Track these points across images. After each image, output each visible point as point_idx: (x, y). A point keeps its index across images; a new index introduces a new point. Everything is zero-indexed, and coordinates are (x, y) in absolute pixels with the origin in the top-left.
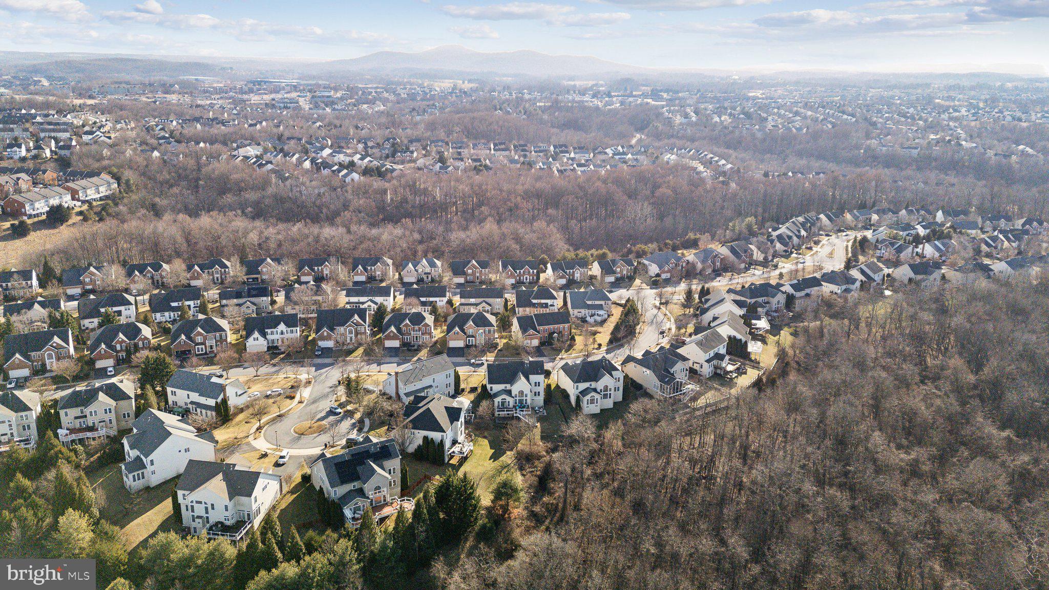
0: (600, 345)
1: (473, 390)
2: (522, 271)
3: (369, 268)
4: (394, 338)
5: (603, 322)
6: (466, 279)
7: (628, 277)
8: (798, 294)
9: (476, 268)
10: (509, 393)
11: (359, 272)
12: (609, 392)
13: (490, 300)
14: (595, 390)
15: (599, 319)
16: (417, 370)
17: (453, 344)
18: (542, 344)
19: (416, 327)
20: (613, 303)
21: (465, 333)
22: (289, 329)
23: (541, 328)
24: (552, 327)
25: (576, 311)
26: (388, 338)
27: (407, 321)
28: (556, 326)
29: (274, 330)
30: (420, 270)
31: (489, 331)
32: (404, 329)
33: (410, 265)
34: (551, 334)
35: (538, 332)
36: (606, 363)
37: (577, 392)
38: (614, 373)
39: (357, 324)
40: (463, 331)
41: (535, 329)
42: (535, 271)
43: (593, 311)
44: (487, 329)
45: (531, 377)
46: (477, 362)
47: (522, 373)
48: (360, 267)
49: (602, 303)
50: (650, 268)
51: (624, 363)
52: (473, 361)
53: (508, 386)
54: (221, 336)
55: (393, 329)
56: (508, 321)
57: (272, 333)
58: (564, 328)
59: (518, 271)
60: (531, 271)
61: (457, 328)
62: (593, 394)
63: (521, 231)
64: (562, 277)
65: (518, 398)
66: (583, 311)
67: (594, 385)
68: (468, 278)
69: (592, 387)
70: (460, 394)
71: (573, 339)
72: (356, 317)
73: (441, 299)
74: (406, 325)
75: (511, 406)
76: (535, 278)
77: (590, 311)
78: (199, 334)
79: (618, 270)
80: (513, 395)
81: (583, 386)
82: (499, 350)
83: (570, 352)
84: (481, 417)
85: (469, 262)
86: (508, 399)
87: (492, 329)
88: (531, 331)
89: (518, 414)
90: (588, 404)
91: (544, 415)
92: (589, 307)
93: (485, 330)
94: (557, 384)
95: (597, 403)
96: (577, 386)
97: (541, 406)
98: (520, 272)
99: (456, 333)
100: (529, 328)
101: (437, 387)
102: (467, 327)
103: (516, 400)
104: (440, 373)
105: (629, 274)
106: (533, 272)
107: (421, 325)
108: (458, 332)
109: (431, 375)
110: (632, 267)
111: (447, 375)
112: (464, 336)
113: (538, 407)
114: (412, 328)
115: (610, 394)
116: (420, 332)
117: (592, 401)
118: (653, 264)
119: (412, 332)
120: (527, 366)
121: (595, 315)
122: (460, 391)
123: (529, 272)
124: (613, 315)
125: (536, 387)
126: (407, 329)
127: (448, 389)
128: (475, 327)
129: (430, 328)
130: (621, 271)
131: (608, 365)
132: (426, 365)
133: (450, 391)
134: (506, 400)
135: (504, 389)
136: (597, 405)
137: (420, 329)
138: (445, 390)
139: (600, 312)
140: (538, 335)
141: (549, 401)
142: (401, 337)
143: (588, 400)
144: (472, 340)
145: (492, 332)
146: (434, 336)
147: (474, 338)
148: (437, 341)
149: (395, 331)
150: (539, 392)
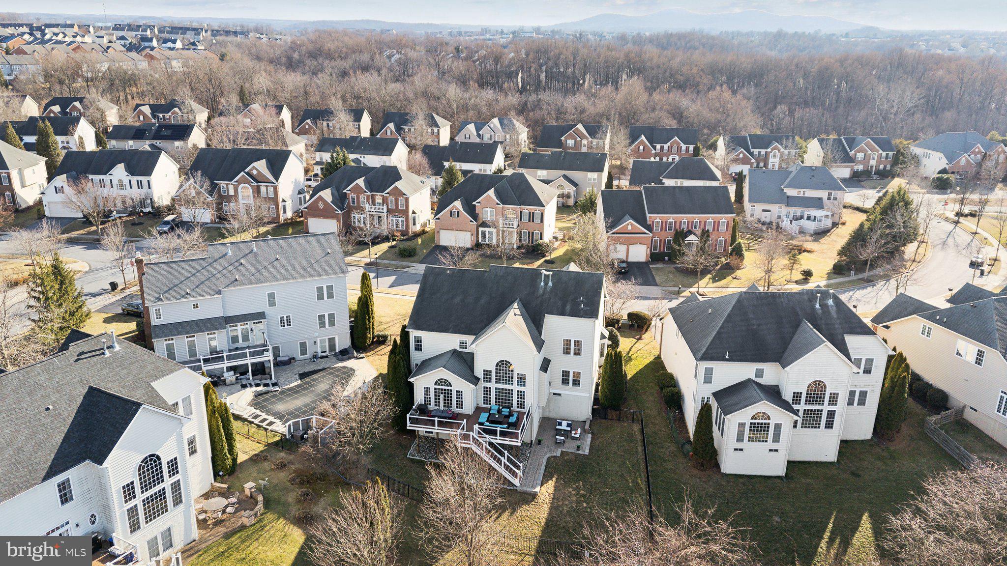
0: (808, 274)
2: (666, 146)
3: (406, 128)
4: (327, 213)
5: (820, 234)
7: (878, 172)
9: (582, 137)
10: (466, 363)
11: (389, 133)
12: (826, 408)
13: (575, 175)
14: (773, 393)
15: (811, 226)
17: (446, 239)
18: (655, 257)
19: (378, 198)
20: (845, 207)
23: (657, 219)
24: (685, 218)
25: (759, 207)
26: (315, 212)
27: (361, 180)
28: (697, 218)
29: (106, 178)
30: (486, 138)
31: (531, 216)
32: (352, 196)
33: (472, 126)
34: (681, 235)
35: (649, 228)
37: (708, 391)
38: (851, 340)
39: (258, 179)
40: (472, 211)
41: (642, 221)
42: (691, 147)
43: (798, 211)
44: (526, 209)
45: (553, 321)
48: (391, 125)
49: (823, 194)
50: (924, 161)
53: (468, 342)
55: (325, 193)
57: (103, 184)
59: (658, 146)
60: (684, 147)
61: (457, 204)
62: (764, 406)
64: (745, 161)
65: (493, 385)
66: (775, 209)
67: (771, 373)
69: (765, 381)
70: (361, 350)
71: (738, 252)
74: (357, 189)
75: (468, 408)
77: (792, 210)
79: (860, 156)
80: (479, 372)
81: (731, 373)
82: (548, 260)
83: (724, 282)
85: (573, 126)
86: (458, 383)
87: (537, 210)
88: (630, 224)
89: (471, 442)
90: (740, 439)
91: (580, 452)
92: (790, 201)
93: (521, 213)
94: (659, 357)
95: (776, 439)
96: (709, 373)
97: (583, 419)
98: (662, 148)
99: (455, 212)
100: (627, 216)
101: (286, 322)
102: (479, 203)
103: (487, 390)
104: (292, 281)
105: (882, 167)
106: (687, 149)
107: (386, 192)
108: (458, 212)
109: (262, 282)
110: (891, 154)
111: (320, 289)
112: (471, 221)
113: (569, 429)
114: (368, 196)
115: (831, 414)
116: (385, 207)
117: (759, 429)
118: (932, 153)
119: (367, 206)
120: (546, 284)
121: (802, 217)
122: (369, 342)
123: (679, 149)
124: (844, 224)
125: (568, 355)
126: (358, 198)
127: (328, 332)
128: (498, 204)
129: (407, 200)
130: (866, 158)
131: (833, 312)
132: (256, 255)
133: (334, 338)
134: (451, 386)
135: (458, 349)
136: (775, 446)
137: (385, 201)
138: (316, 334)
139: (814, 213)
140: (646, 234)
141: (617, 408)
142: (340, 212)
143: (742, 425)
144: (491, 233)
145: (537, 220)
146: (420, 222)
147: (494, 230)
148: (422, 233)
149: (329, 199)
150: (578, 375)
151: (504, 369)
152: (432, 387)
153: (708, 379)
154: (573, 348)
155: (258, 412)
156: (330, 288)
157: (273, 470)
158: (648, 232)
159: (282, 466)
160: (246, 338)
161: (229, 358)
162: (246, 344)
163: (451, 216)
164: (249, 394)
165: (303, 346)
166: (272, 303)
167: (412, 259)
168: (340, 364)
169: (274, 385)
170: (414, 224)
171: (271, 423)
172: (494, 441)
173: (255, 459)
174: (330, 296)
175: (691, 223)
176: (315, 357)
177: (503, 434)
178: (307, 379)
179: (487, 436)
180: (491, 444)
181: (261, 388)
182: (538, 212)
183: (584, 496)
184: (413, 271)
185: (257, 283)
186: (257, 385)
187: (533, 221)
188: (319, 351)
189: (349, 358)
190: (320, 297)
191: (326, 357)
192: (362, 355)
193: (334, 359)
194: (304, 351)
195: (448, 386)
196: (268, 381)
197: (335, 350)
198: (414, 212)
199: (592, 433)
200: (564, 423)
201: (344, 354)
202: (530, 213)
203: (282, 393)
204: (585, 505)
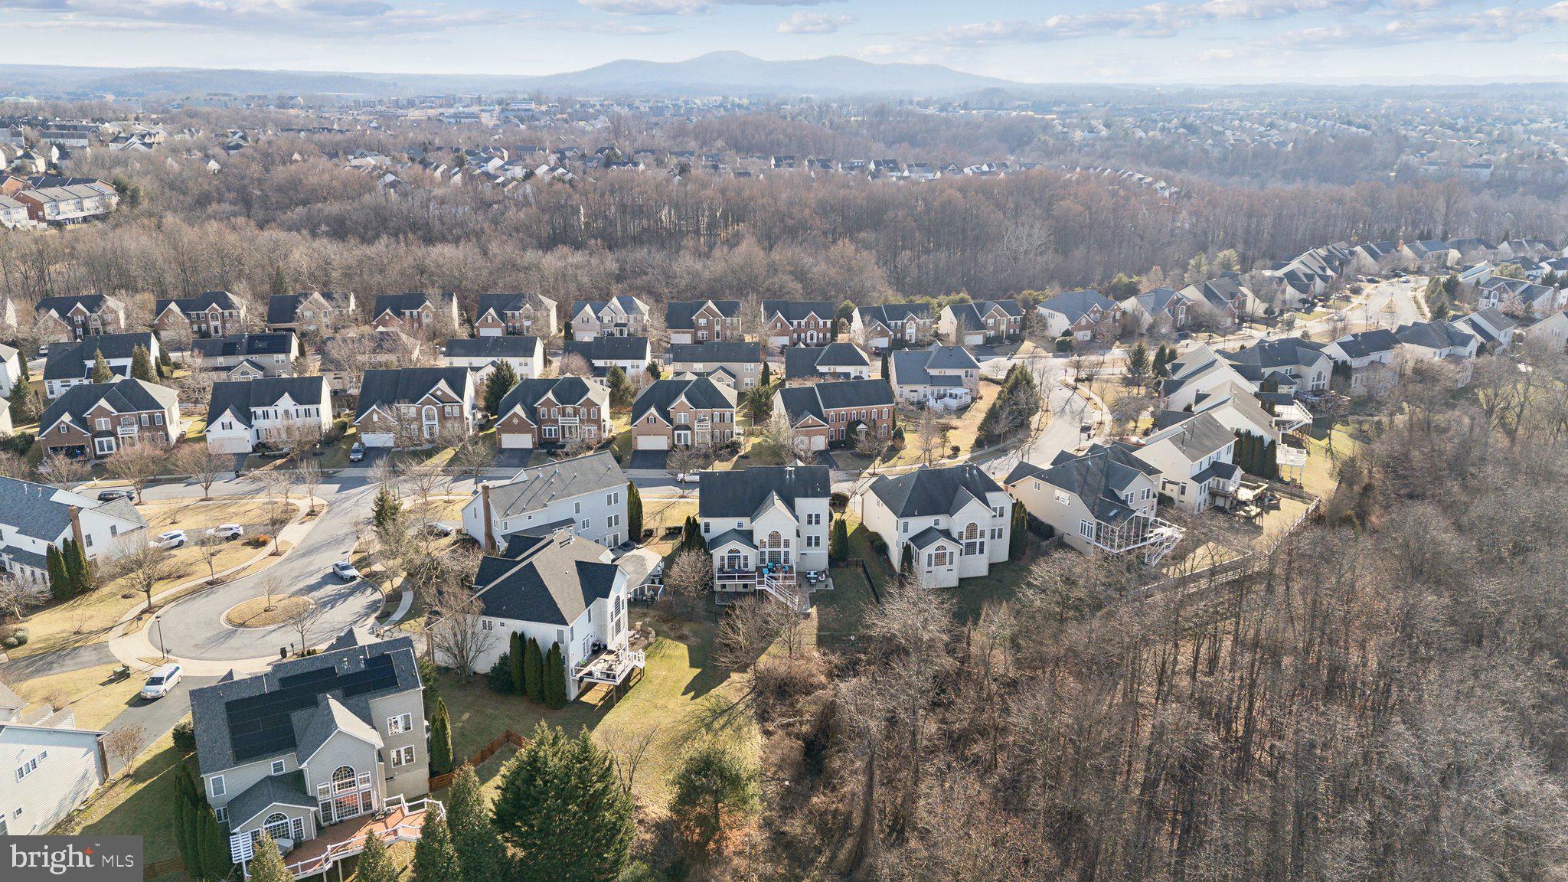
0: (956, 449)
1: (672, 533)
2: (803, 322)
3: (509, 313)
4: (521, 428)
5: (962, 410)
6: (695, 335)
7: (1009, 337)
8: (1356, 363)
9: (714, 315)
10: (747, 537)
11: (490, 320)
12: (978, 540)
13: (733, 366)
14: (947, 534)
15: (954, 403)
16: (537, 484)
17: (645, 443)
18: (833, 445)
19: (569, 409)
20: (981, 379)
21: (670, 421)
22: (302, 408)
23: (832, 412)
24: (854, 410)
25: (907, 388)
26: (509, 428)
27: (550, 395)
28: (864, 409)
29: (271, 410)
30: (606, 320)
31: (722, 417)
32: (543, 410)
33: (588, 308)
34: (852, 425)
35: (826, 420)
36: (971, 474)
37: (905, 538)
38: (990, 496)
39: (444, 400)
40: (666, 415)
41: (819, 415)
42: (829, 322)
43: (942, 390)
44: (717, 412)
45: (800, 503)
46: (688, 478)
47: (779, 494)
48: (491, 310)
49: (961, 372)
50: (1050, 321)
51: (1011, 480)
52: (680, 476)
53: (746, 523)
54: (151, 418)
55: (518, 409)
56: (766, 404)
57: (266, 415)
58: (880, 413)
59: (795, 322)
60: (821, 322)
61: (653, 410)
62: (942, 542)
63: (807, 260)
64: (883, 334)
65: (767, 550)
66: (920, 388)
67: (943, 521)
68: (700, 334)
69: (940, 527)
70: (639, 542)
71: (899, 436)
72: (442, 384)
73: (635, 362)
74: (548, 402)
75: (752, 566)
76: (828, 335)
77: (936, 389)
78: (102, 412)
79: (991, 321)
80: (756, 542)
81: (919, 524)
82: (741, 457)
83: (892, 462)
84: (677, 591)
85: (703, 304)
86: (745, 550)
87: (727, 412)
88: (811, 419)
89: (765, 585)
90: (929, 565)
91: (829, 589)
92: (934, 381)
93: (713, 414)
94: (862, 523)
95: (951, 563)
96: (906, 525)
97: (823, 569)
98: (799, 324)
99: (651, 419)
100: (806, 411)
101: (585, 524)
102: (673, 408)
103: (763, 553)
104: (590, 492)
105: (1011, 331)
106: (825, 324)
107: (578, 403)
108: (655, 418)
109: (570, 495)
110: (1018, 318)
111: (609, 497)
112: (667, 426)
113: (817, 576)
114: (558, 409)
115: (982, 544)
116: (577, 418)
117: (940, 559)
118: (1056, 313)
119: (558, 418)
120: (790, 476)
121: (945, 395)
122: (642, 534)
123: (817, 324)
124: (981, 398)
125: (811, 525)
126: (549, 411)
127: (614, 530)
128: (691, 408)
129: (599, 409)
130: (997, 323)
131: (977, 478)
132: (560, 474)
133: (618, 534)
134: (739, 553)
135: (737, 527)
136: (950, 567)
137: (576, 412)
138: (606, 533)
139: (955, 390)
140: (824, 426)
141: (844, 559)
142: (535, 427)
143: (930, 556)
144: (686, 435)
145: (728, 420)
146: (607, 428)
147: (689, 432)
148: (614, 438)
149: (523, 415)
150: (817, 538)
151: (775, 538)
152: (726, 555)
153: (905, 530)
154: (813, 519)
156: (616, 495)
158: (825, 424)
163: (648, 422)
166: (578, 511)
168: (629, 554)
172: (779, 584)
174: (616, 501)
175: (860, 414)
177: (785, 578)
179: (774, 581)
183: (838, 611)
184: (629, 476)
185: (567, 496)
187: (723, 422)
189: (633, 549)
190: (609, 503)
192: (641, 546)
195: (737, 553)
198: (603, 420)
199: (833, 577)
200: (813, 573)
201: (627, 546)
202: (720, 415)
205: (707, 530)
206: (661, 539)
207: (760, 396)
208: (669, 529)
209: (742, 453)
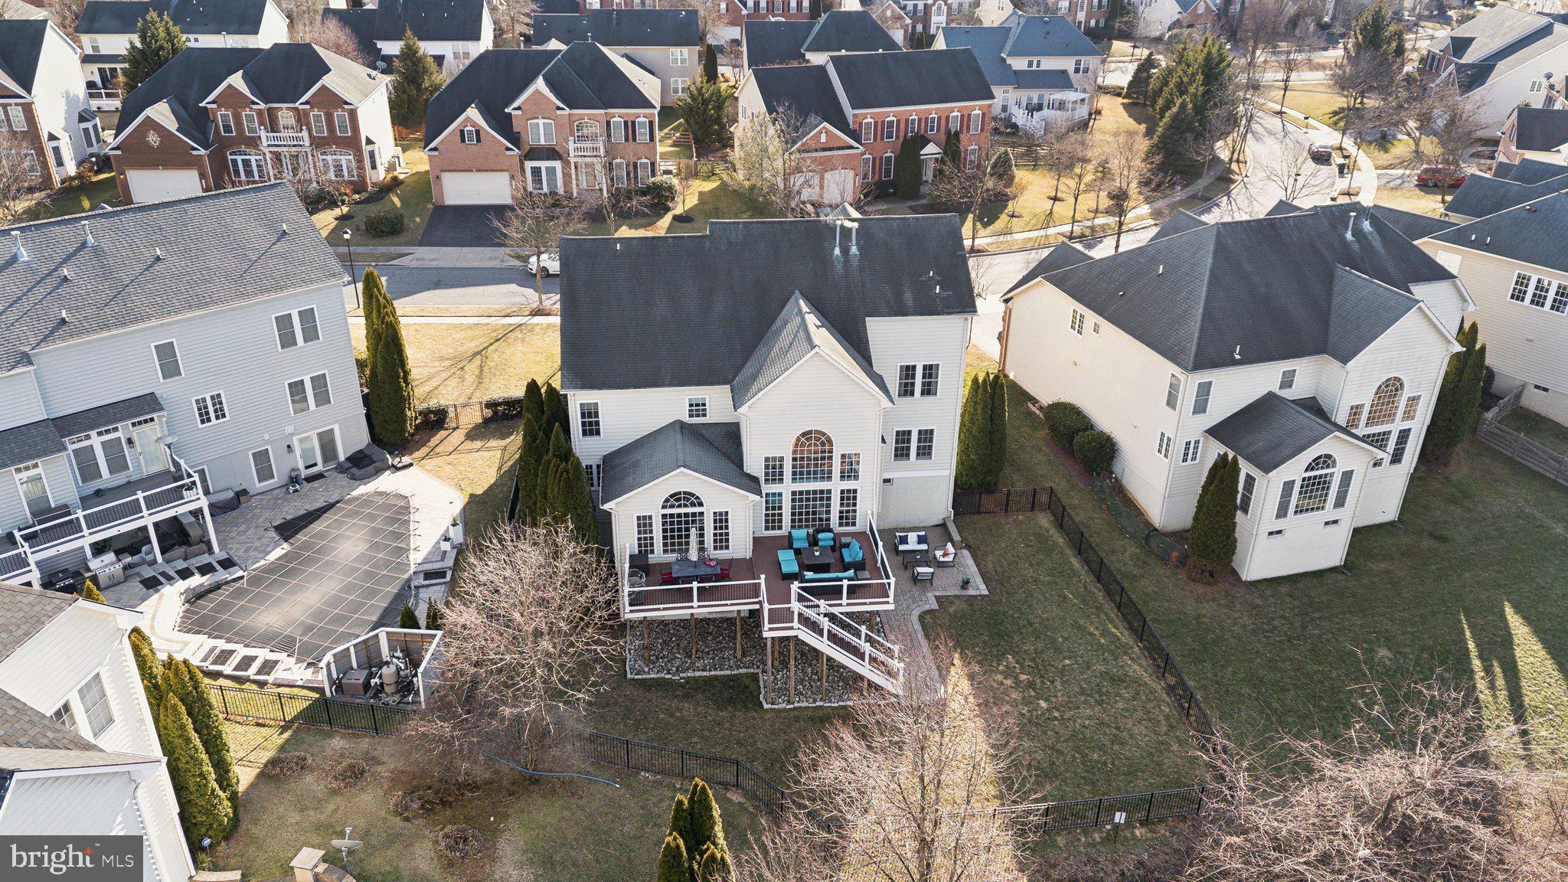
0: (1118, 198)
10: (722, 448)
12: (1396, 426)
13: (648, 53)
15: (1059, 118)
17: (459, 189)
18: (871, 191)
19: (285, 115)
21: (515, 139)
23: (868, 116)
24: (914, 112)
27: (237, 81)
28: (933, 110)
31: (630, 127)
32: (222, 114)
34: (914, 143)
35: (855, 135)
36: (1358, 233)
37: (1198, 429)
40: (503, 125)
41: (841, 122)
43: (1034, 95)
44: (618, 116)
45: (880, 330)
46: (541, 265)
47: (819, 307)
49: (1069, 65)
52: (531, 262)
53: (717, 402)
55: (160, 112)
56: (718, 120)
58: (966, 119)
61: (473, 113)
62: (1331, 443)
65: (787, 488)
67: (1307, 377)
69: (1299, 392)
70: (400, 449)
71: (1002, 173)
73: (459, 45)
74: (232, 97)
75: (740, 546)
77: (1025, 94)
79: (1063, 5)
80: (754, 465)
81: (1242, 386)
86: (716, 494)
87: (641, 116)
88: (824, 131)
89: (796, 624)
90: (1282, 512)
91: (971, 592)
92: (1019, 80)
93: (608, 123)
94: (1002, 371)
95: (1340, 502)
96: (1205, 390)
97: (937, 520)
99: (470, 133)
100: (814, 117)
101: (211, 410)
102: (519, 108)
103: (773, 500)
104: (213, 309)
107: (304, 99)
108: (478, 132)
109: (136, 320)
111: (284, 322)
112: (508, 149)
113: (924, 547)
114: (260, 113)
115: (1404, 436)
116: (305, 134)
117: (1315, 488)
119: (263, 134)
120: (845, 251)
121: (1039, 108)
122: (410, 429)
124: (1098, 112)
125: (909, 399)
126: (237, 117)
127: (316, 420)
128: (559, 108)
129: (353, 114)
132: (97, 252)
133: (331, 431)
134: (701, 504)
135: (686, 419)
136: (1334, 515)
137: (302, 119)
138: (290, 429)
139: (1058, 96)
140: (851, 147)
141: (989, 488)
142: (202, 152)
143: (1288, 486)
144: (551, 171)
145: (643, 135)
146: (383, 161)
147: (557, 164)
148: (396, 183)
149: (171, 124)
150: (926, 436)
151: (811, 450)
152: (657, 514)
153: (1200, 407)
154: (920, 381)
155: (222, 645)
156: (307, 316)
157: (335, 792)
158: (856, 144)
159: (354, 775)
160: (117, 463)
161: (93, 522)
162: (121, 478)
163: (463, 140)
164: (171, 598)
165: (262, 458)
166: (170, 366)
167: (401, 239)
168: (362, 490)
169: (227, 564)
170: (374, 167)
171: (268, 666)
172: (836, 610)
173: (273, 773)
174: (311, 334)
175: (925, 120)
176: (294, 480)
177: (853, 591)
178: (301, 537)
179: (822, 603)
180: (832, 618)
181: (197, 581)
182: (642, 119)
183: (1031, 685)
184: (414, 264)
185: (123, 325)
186: (185, 574)
187: (634, 140)
188: (301, 465)
189: (378, 472)
190: (288, 340)
191: (319, 476)
192: (406, 460)
193: (343, 479)
194: (265, 473)
195: (693, 505)
196: (205, 559)
197: (335, 456)
198: (369, 142)
199: (968, 547)
200: (912, 537)
201: (361, 465)
202: (626, 123)
203: (255, 580)
204: (1043, 704)
205: (591, 428)
206: (471, 436)
207: (705, 102)
208: (489, 405)
209: (679, 210)
